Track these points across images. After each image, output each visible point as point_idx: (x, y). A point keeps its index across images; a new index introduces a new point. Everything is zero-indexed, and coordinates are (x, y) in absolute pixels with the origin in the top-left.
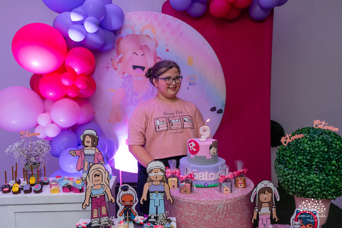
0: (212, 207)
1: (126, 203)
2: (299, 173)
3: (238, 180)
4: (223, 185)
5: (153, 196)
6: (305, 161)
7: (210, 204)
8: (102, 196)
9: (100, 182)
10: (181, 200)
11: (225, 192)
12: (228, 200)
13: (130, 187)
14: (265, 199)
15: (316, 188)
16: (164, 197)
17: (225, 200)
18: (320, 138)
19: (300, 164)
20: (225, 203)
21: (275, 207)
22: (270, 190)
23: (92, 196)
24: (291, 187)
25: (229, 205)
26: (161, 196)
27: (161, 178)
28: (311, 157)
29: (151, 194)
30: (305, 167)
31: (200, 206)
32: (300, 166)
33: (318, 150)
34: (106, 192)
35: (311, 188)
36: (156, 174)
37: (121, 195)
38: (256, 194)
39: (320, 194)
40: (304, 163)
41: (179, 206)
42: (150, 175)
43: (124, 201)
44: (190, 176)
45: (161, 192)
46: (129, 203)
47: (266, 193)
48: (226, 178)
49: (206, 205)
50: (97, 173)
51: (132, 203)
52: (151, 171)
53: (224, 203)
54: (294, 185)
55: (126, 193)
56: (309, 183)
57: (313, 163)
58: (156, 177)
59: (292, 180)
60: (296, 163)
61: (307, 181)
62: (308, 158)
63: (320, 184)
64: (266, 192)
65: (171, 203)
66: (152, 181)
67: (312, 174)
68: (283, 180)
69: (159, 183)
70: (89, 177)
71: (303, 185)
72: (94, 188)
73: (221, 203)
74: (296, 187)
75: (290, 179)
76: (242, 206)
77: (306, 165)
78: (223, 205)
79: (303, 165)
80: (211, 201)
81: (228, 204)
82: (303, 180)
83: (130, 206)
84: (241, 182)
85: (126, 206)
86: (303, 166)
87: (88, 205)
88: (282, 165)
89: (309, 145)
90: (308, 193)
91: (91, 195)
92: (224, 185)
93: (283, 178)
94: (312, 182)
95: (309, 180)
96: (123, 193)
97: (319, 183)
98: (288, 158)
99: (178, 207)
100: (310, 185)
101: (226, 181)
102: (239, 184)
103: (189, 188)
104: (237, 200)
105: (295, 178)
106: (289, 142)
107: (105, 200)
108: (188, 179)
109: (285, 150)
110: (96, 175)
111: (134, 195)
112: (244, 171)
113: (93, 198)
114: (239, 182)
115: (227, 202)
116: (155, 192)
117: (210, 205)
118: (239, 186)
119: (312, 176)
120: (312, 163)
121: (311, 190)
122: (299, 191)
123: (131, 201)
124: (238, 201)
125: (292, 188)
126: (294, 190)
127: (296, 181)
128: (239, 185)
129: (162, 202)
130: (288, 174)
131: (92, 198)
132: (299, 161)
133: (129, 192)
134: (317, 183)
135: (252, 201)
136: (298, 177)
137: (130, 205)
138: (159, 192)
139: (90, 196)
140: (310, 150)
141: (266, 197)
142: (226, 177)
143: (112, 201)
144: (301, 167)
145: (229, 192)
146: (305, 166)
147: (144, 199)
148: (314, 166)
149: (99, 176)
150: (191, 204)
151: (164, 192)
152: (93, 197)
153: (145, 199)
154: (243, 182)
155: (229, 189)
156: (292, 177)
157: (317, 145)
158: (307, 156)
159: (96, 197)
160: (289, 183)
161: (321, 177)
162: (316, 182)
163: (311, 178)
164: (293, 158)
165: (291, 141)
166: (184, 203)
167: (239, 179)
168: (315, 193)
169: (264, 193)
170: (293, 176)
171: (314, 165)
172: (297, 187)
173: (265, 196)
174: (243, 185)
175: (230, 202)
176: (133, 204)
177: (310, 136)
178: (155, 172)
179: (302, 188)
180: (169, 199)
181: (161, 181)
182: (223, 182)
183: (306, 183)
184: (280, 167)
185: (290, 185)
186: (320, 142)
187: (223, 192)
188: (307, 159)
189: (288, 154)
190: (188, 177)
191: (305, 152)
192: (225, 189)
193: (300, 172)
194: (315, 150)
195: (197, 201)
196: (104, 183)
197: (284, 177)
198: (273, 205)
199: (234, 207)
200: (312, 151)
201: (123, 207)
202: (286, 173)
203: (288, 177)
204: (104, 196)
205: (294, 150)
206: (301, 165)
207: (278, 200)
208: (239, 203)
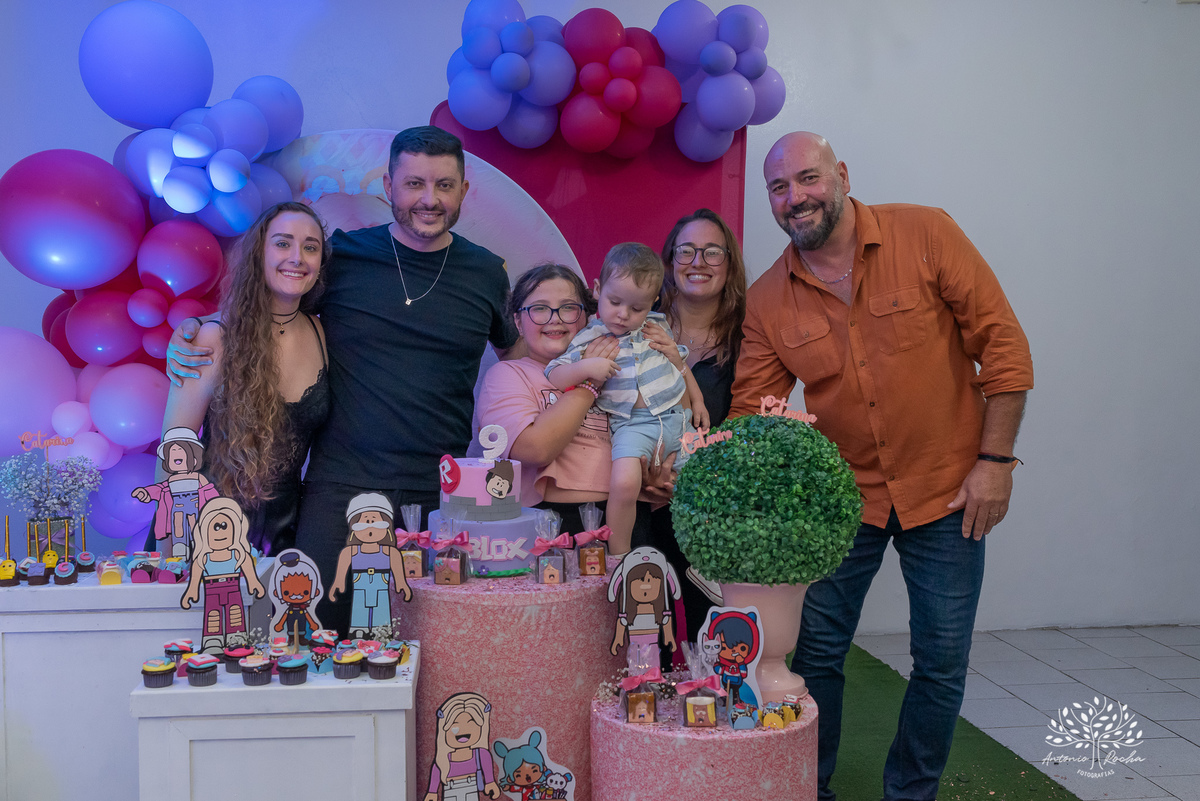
0: (510, 611)
1: (294, 597)
2: (722, 519)
3: (587, 556)
4: (542, 562)
5: (360, 582)
6: (733, 487)
7: (506, 604)
8: (231, 578)
9: (228, 543)
10: (435, 597)
11: (547, 580)
12: (551, 595)
13: (303, 556)
14: (645, 594)
15: (760, 553)
16: (388, 584)
17: (542, 596)
18: (770, 434)
19: (723, 495)
20: (544, 601)
21: (668, 615)
22: (656, 571)
23: (206, 578)
24: (707, 557)
25: (554, 608)
26: (380, 581)
27: (381, 536)
28: (748, 477)
29: (355, 575)
30: (733, 502)
31: (479, 609)
32: (721, 500)
33: (763, 462)
34: (242, 570)
35: (750, 555)
36: (371, 525)
37: (280, 578)
38: (622, 582)
39: (772, 566)
40: (731, 491)
41: (429, 613)
42: (355, 527)
43: (286, 593)
44: (459, 540)
45: (383, 571)
46: (299, 597)
47: (646, 579)
48: (552, 546)
49: (494, 606)
50: (221, 520)
51: (307, 597)
52: (357, 518)
53: (539, 602)
54: (712, 550)
55: (292, 570)
56: (745, 540)
57: (751, 491)
58: (371, 534)
59: (708, 538)
60: (714, 493)
61: (738, 537)
62: (741, 479)
63: (770, 541)
64: (648, 576)
65: (407, 598)
66: (360, 543)
67: (750, 517)
68: (689, 540)
69: (376, 548)
70: (200, 528)
71: (732, 545)
72: (213, 556)
73: (533, 603)
74: (716, 555)
75: (703, 537)
76: (588, 614)
77: (735, 496)
78: (539, 608)
79: (729, 496)
80: (508, 596)
81: (552, 604)
82: (730, 534)
83: (303, 606)
84: (593, 560)
85: (292, 606)
86: (729, 499)
87: (195, 599)
88: (685, 506)
89: (743, 450)
90: (744, 566)
91: (205, 574)
92: (544, 561)
93: (689, 537)
94: (750, 536)
95: (744, 533)
96: (286, 570)
97: (767, 538)
98: (697, 486)
99: (427, 617)
100: (746, 546)
101: (550, 551)
102: (590, 564)
103: (457, 568)
104: (575, 596)
105: (713, 533)
106: (702, 449)
107: (239, 590)
108: (455, 547)
109: (694, 467)
110: (217, 525)
111: (312, 577)
112: (603, 532)
113: (208, 583)
114: (588, 561)
115: (549, 601)
116: (366, 571)
117: (505, 607)
118: (589, 572)
119: (750, 522)
120: (747, 491)
121: (751, 559)
122: (724, 563)
123: (306, 593)
124: (577, 599)
125: (709, 560)
126: (713, 563)
127: (716, 538)
128: (588, 568)
129: (384, 596)
130: (699, 524)
131: (206, 582)
132: (720, 488)
133: (299, 568)
134: (761, 540)
135: (612, 598)
136: (718, 529)
137: (302, 604)
138: (376, 571)
139: (202, 577)
140: (744, 463)
141: (646, 589)
142: (551, 543)
143: (258, 592)
144: (724, 503)
145: (557, 579)
146: (732, 500)
147: (337, 590)
148: (753, 499)
149: (225, 527)
150: (459, 606)
151: (389, 571)
152: (209, 581)
153: (342, 590)
154: (598, 560)
155: (557, 572)
156: (707, 531)
157: (761, 451)
158: (738, 477)
159: (217, 580)
160: (703, 546)
161: (770, 525)
162: (760, 537)
163: (749, 529)
164: (708, 482)
165: (705, 446)
166: (442, 604)
167: (588, 552)
168: (758, 567)
169: (643, 579)
170: (709, 527)
171: (752, 495)
172: (719, 554)
173: (645, 586)
174: (598, 567)
175: (556, 600)
176: (311, 599)
177: (749, 432)
178: (368, 522)
179: (731, 555)
180: (402, 590)
181: (381, 544)
182: (544, 555)
183: (738, 541)
184: (681, 508)
185: (705, 553)
186: (768, 443)
187: (543, 580)
188: (738, 484)
189: (698, 476)
190: (455, 543)
191: (733, 465)
192: (547, 573)
193: (725, 516)
194: (756, 461)
195: (473, 598)
196: (237, 545)
197: (691, 533)
198: (665, 610)
199: (568, 615)
200: (750, 464)
201: (286, 607)
202: (694, 521)
203: (699, 530)
204: (238, 579)
205: (711, 463)
206: (724, 498)
207: (677, 596)
208: (581, 606)
